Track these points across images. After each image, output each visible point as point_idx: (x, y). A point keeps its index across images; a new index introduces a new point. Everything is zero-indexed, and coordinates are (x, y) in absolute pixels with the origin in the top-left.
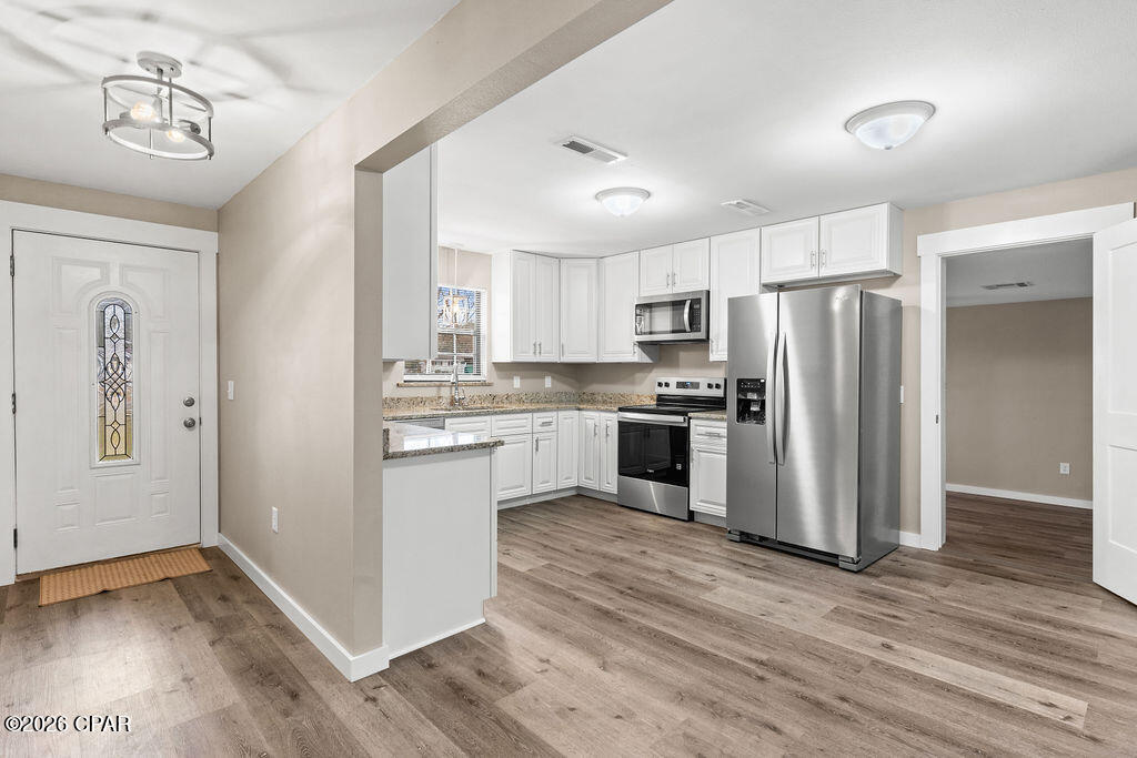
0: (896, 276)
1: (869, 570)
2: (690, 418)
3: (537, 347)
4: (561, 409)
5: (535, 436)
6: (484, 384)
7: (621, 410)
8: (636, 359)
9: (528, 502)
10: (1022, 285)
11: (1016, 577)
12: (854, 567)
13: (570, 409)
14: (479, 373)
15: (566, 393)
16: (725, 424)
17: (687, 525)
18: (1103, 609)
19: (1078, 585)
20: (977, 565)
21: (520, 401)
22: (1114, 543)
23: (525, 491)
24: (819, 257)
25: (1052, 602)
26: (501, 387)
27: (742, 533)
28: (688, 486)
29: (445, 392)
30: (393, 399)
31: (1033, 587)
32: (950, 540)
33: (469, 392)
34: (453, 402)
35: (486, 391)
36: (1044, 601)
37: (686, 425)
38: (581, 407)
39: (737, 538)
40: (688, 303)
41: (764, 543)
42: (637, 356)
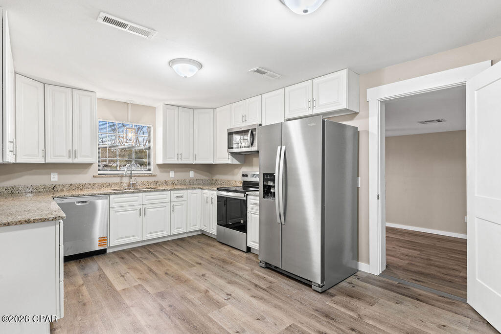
0: (356, 113)
1: (330, 291)
2: (248, 195)
3: (179, 156)
4: (189, 189)
5: (172, 204)
6: (150, 175)
7: (218, 189)
8: (229, 162)
9: (169, 239)
10: (439, 121)
11: (420, 298)
12: (319, 290)
13: (195, 189)
14: (149, 170)
15: (202, 180)
16: (258, 198)
17: (245, 255)
18: (470, 328)
19: (458, 305)
20: (398, 287)
21: (173, 184)
22: (479, 281)
23: (166, 233)
24: (312, 102)
25: (437, 320)
26: (162, 176)
27: (266, 263)
28: (246, 233)
29: (126, 180)
30: (89, 184)
31: (428, 306)
32: (389, 267)
33: (140, 180)
34: (129, 185)
35: (153, 179)
36: (432, 320)
37: (245, 199)
38: (202, 187)
39: (263, 265)
40: (250, 131)
41: (277, 270)
42: (229, 160)
